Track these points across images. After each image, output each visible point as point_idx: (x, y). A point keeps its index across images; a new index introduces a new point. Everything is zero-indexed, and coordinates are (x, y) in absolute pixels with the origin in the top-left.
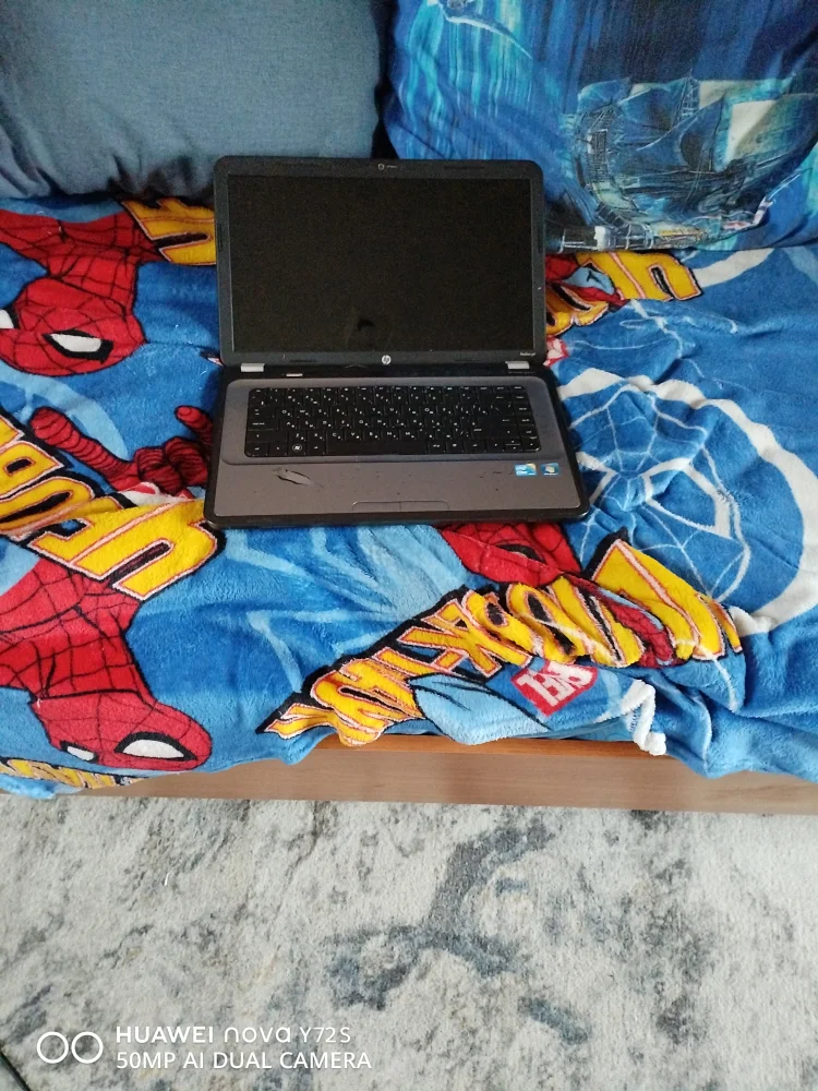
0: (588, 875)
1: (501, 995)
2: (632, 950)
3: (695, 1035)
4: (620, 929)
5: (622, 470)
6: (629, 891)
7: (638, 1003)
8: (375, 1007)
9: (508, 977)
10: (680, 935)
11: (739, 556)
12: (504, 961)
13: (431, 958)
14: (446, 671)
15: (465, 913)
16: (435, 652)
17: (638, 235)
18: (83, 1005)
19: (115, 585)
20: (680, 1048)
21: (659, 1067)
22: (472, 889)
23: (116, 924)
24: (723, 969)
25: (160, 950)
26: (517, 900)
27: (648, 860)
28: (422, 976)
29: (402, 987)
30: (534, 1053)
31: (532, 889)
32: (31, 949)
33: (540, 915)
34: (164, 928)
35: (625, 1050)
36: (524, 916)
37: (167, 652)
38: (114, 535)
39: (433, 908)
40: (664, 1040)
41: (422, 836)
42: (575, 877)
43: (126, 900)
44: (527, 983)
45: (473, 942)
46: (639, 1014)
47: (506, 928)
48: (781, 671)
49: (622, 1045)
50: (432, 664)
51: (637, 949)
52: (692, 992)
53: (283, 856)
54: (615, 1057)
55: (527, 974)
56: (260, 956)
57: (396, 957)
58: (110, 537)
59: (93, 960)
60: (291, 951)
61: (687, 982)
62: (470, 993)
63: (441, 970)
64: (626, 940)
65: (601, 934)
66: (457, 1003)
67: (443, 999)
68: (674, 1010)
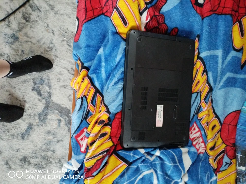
0: (61, 142)
1: (34, 119)
2: (42, 152)
3: (22, 165)
4: (48, 149)
6: (57, 152)
7: (30, 152)
8: (33, 88)
9: (38, 121)
10: (46, 164)
12: (42, 120)
13: (43, 102)
14: (89, 108)
15: (53, 111)
16: (94, 105)
18: (36, 19)
19: (115, 10)
20: (19, 161)
21: (15, 155)
22: (59, 113)
23: (55, 27)
25: (48, 37)
26: (56, 124)
27: (64, 158)
28: (39, 100)
29: (37, 95)
30: (20, 126)
31: (58, 128)
32: (50, 7)
33: (52, 129)
34: (54, 38)
35: (19, 148)
36: (52, 125)
37: (97, 27)
38: (130, 8)
39: (55, 103)
40: (21, 157)
42: (61, 139)
43: (61, 29)
44: (36, 125)
45: (47, 113)
46: (27, 152)
47: (49, 121)
49: (21, 147)
50: (90, 104)
51: (43, 153)
52: (32, 165)
53: (69, 67)
54: (18, 145)
55: (38, 125)
57: (44, 94)
58: (129, 7)
59: (47, 22)
61: (34, 165)
62: (34, 111)
63: (40, 105)
64: (45, 150)
65: (47, 144)
66: (32, 108)
67: (33, 105)
68: (28, 160)
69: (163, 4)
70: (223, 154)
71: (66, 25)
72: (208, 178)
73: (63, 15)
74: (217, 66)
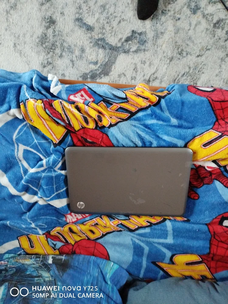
0: (71, 65)
1: (99, 33)
3: (45, 18)
4: (63, 49)
5: (53, 170)
6: (60, 60)
7: (61, 28)
8: (134, 31)
9: (97, 37)
10: (46, 47)
11: (17, 137)
12: (98, 42)
13: (118, 44)
14: (115, 104)
15: (107, 56)
16: (118, 111)
17: (37, 260)
18: (216, 36)
19: (220, 134)
20: (50, 15)
21: (56, 10)
22: (105, 63)
23: (207, 58)
24: (35, 36)
25: (194, 50)
26: (92, 59)
27: (54, 69)
28: (121, 39)
29: (127, 36)
30: (91, 16)
31: (88, 62)
33: (86, 54)
34: (193, 56)
35: (65, 16)
36: (91, 54)
39: (117, 58)
40: (54, 17)
41: (118, 79)
42: (75, 65)
43: (204, 65)
44: (91, 35)
45: (106, 48)
46: (60, 25)
47: (96, 51)
48: (8, 96)
49: (66, 17)
50: (119, 106)
51: (59, 43)
52: (45, 30)
53: (158, 75)
54: (68, 13)
55: (91, 38)
56: (166, 47)
57: (128, 44)
59: (213, 48)
60: (157, 48)
61: (46, 33)
62: (108, 33)
63: (115, 40)
64: (62, 46)
65: (69, 48)
66: (112, 31)
67: (115, 33)
68: (50, 25)
69: (225, 184)
70: (65, 241)
71: (208, 71)
72: (41, 225)
73: (220, 68)
74: (156, 238)
